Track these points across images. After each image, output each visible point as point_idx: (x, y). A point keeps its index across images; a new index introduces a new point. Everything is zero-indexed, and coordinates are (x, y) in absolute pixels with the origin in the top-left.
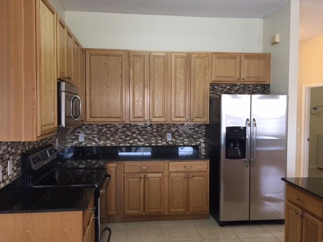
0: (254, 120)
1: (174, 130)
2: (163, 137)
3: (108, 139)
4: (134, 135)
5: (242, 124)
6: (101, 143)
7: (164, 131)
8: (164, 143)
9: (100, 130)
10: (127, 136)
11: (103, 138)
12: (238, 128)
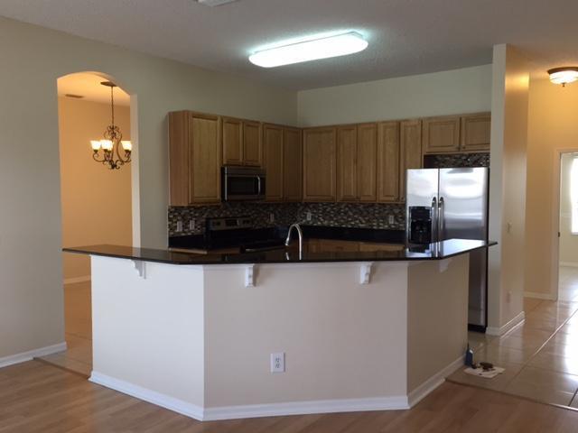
0: (442, 199)
1: (397, 211)
2: (385, 219)
3: (331, 219)
4: (356, 216)
5: (429, 204)
6: (326, 223)
7: (386, 212)
8: (386, 226)
9: (325, 209)
10: (349, 217)
11: (327, 217)
12: (422, 208)
